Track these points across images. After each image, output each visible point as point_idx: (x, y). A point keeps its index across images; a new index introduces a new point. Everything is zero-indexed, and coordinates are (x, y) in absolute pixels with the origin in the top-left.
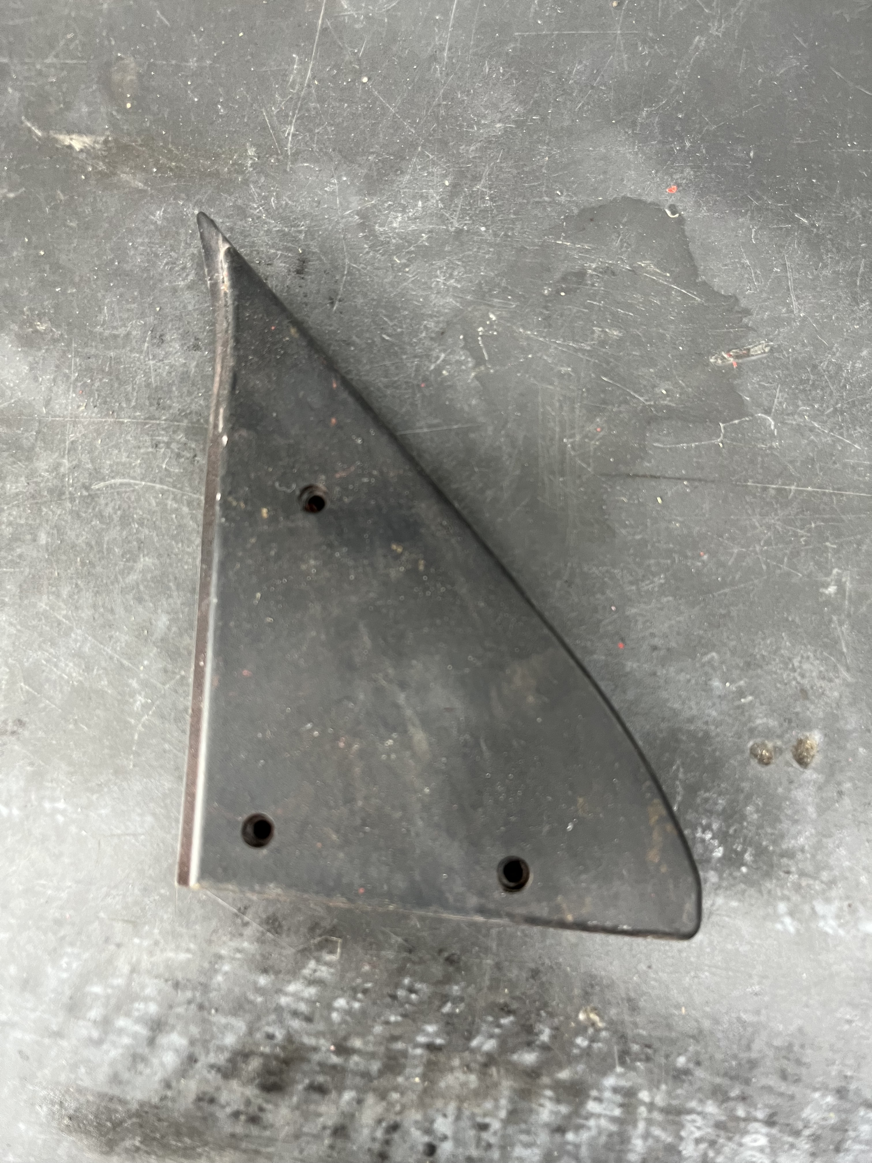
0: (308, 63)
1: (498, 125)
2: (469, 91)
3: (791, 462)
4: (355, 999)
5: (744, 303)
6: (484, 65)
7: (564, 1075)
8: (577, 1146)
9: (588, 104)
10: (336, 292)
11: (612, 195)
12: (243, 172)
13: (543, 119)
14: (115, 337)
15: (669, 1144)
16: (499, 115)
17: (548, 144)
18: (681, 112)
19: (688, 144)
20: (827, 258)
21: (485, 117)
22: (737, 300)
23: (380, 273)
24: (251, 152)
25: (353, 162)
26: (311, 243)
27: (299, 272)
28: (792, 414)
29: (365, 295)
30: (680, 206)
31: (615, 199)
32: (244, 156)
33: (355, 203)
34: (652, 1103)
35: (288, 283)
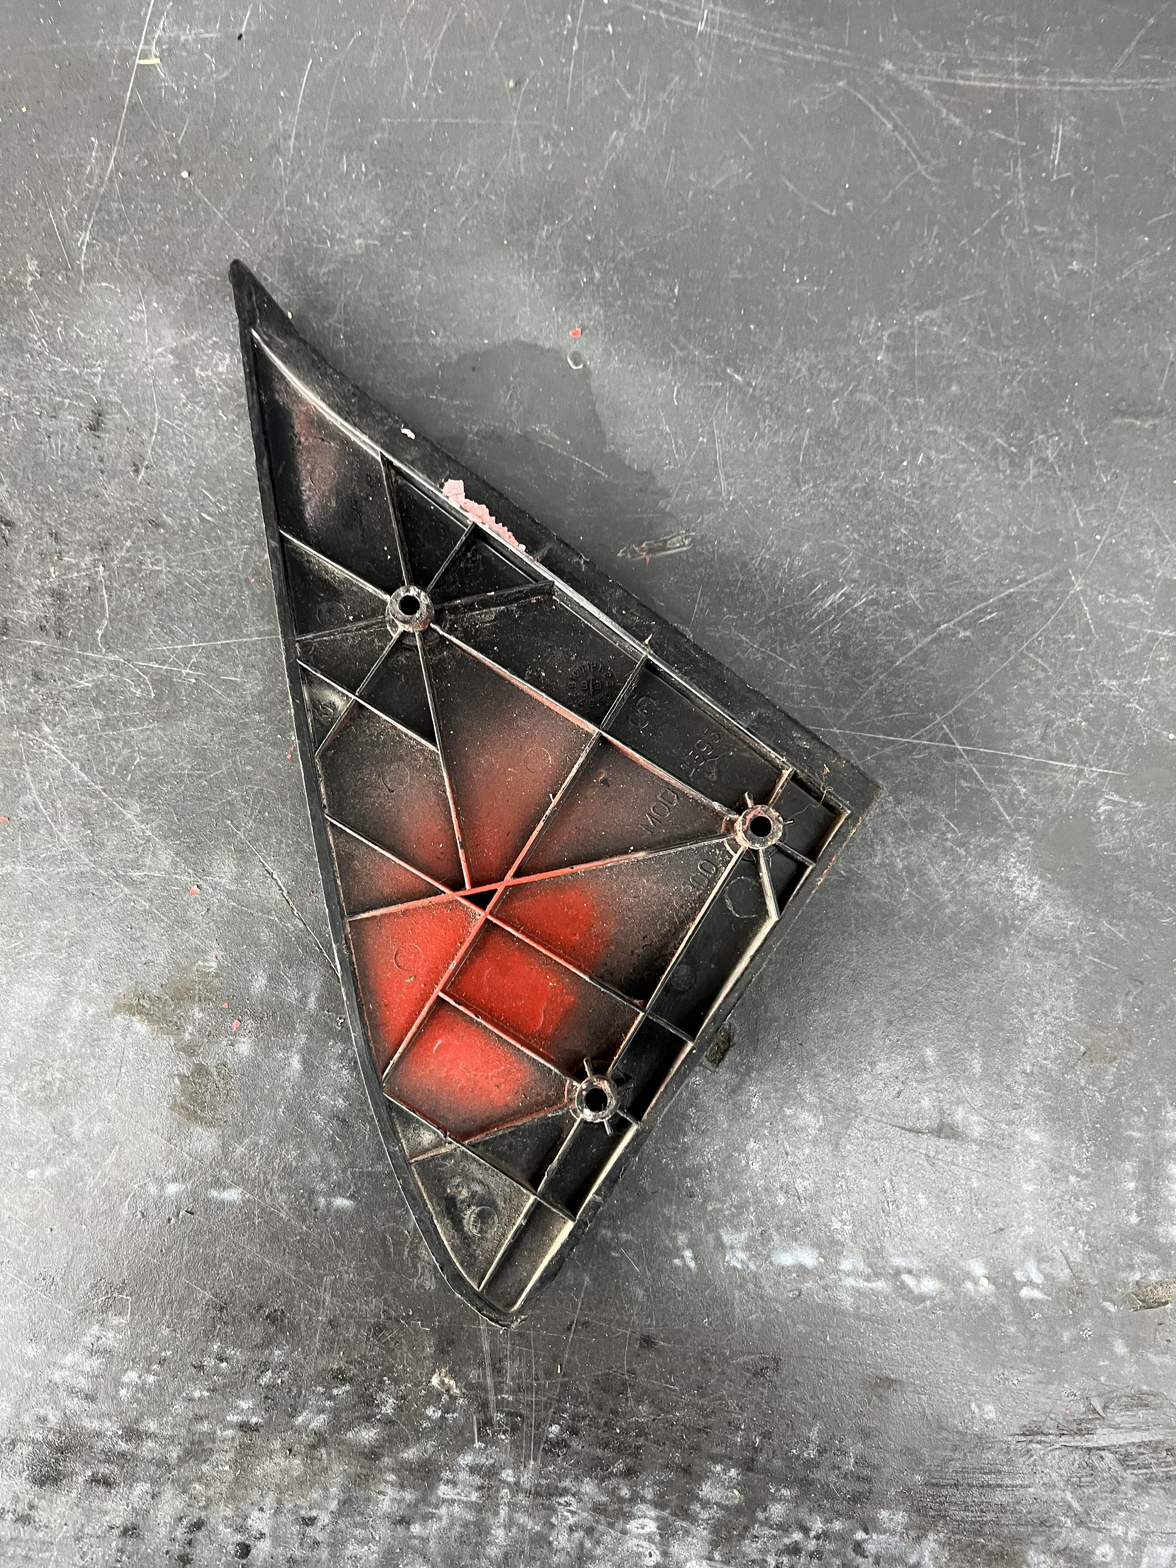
0: (110, 150)
1: (358, 242)
2: (321, 194)
4: (149, 1371)
5: (661, 481)
6: (341, 159)
7: (410, 1454)
8: (425, 1540)
9: (474, 217)
10: (142, 456)
11: (501, 336)
12: (20, 294)
13: (416, 236)
15: (537, 1533)
16: (359, 228)
17: (421, 269)
18: (591, 233)
19: (597, 275)
20: (765, 426)
21: (340, 229)
22: (653, 478)
23: (201, 433)
24: (32, 265)
25: (167, 284)
26: (111, 390)
27: (94, 428)
28: (716, 624)
29: (180, 462)
30: (585, 355)
31: (504, 343)
32: (22, 270)
33: (169, 339)
34: (517, 1483)
35: (78, 442)
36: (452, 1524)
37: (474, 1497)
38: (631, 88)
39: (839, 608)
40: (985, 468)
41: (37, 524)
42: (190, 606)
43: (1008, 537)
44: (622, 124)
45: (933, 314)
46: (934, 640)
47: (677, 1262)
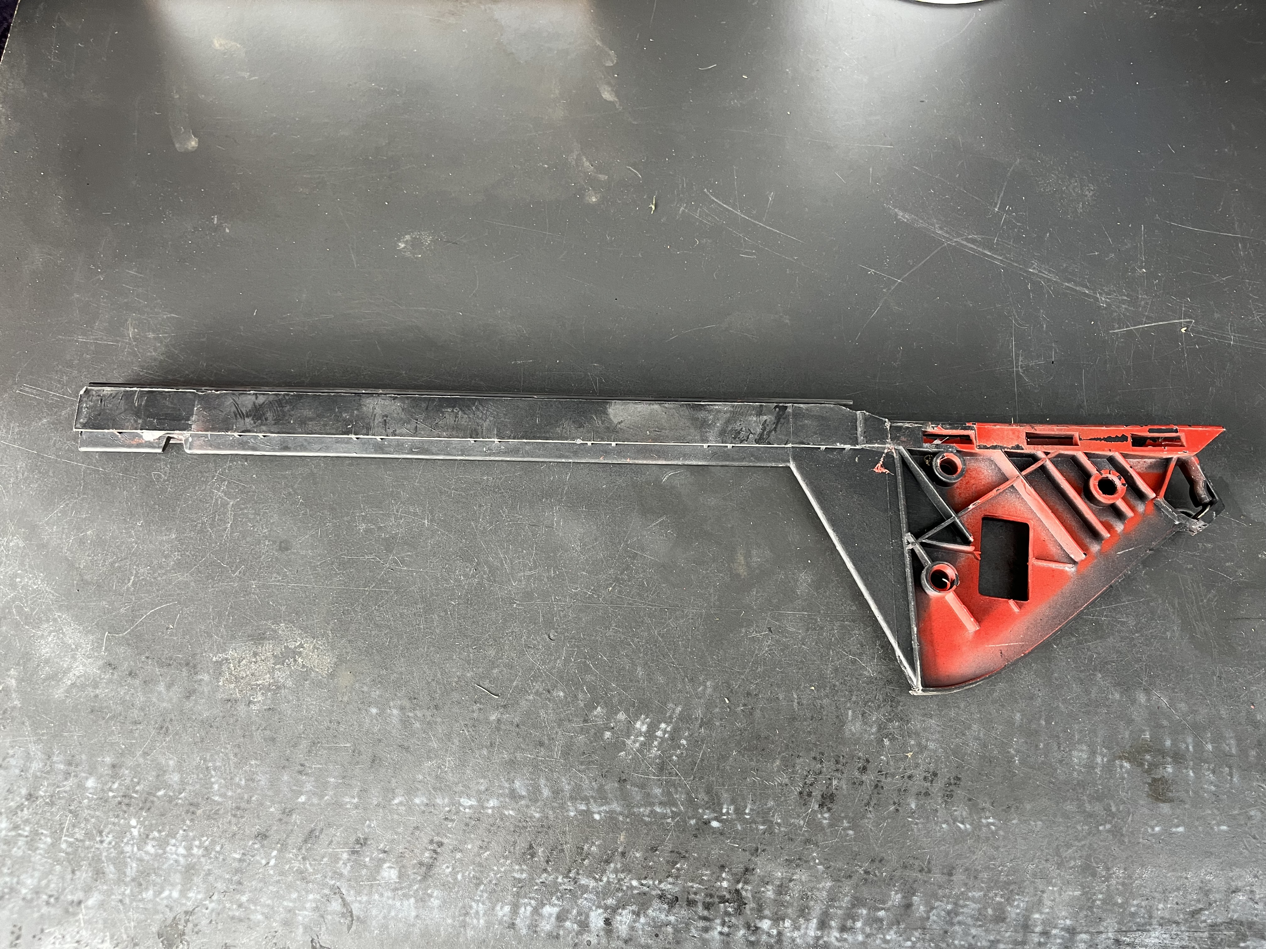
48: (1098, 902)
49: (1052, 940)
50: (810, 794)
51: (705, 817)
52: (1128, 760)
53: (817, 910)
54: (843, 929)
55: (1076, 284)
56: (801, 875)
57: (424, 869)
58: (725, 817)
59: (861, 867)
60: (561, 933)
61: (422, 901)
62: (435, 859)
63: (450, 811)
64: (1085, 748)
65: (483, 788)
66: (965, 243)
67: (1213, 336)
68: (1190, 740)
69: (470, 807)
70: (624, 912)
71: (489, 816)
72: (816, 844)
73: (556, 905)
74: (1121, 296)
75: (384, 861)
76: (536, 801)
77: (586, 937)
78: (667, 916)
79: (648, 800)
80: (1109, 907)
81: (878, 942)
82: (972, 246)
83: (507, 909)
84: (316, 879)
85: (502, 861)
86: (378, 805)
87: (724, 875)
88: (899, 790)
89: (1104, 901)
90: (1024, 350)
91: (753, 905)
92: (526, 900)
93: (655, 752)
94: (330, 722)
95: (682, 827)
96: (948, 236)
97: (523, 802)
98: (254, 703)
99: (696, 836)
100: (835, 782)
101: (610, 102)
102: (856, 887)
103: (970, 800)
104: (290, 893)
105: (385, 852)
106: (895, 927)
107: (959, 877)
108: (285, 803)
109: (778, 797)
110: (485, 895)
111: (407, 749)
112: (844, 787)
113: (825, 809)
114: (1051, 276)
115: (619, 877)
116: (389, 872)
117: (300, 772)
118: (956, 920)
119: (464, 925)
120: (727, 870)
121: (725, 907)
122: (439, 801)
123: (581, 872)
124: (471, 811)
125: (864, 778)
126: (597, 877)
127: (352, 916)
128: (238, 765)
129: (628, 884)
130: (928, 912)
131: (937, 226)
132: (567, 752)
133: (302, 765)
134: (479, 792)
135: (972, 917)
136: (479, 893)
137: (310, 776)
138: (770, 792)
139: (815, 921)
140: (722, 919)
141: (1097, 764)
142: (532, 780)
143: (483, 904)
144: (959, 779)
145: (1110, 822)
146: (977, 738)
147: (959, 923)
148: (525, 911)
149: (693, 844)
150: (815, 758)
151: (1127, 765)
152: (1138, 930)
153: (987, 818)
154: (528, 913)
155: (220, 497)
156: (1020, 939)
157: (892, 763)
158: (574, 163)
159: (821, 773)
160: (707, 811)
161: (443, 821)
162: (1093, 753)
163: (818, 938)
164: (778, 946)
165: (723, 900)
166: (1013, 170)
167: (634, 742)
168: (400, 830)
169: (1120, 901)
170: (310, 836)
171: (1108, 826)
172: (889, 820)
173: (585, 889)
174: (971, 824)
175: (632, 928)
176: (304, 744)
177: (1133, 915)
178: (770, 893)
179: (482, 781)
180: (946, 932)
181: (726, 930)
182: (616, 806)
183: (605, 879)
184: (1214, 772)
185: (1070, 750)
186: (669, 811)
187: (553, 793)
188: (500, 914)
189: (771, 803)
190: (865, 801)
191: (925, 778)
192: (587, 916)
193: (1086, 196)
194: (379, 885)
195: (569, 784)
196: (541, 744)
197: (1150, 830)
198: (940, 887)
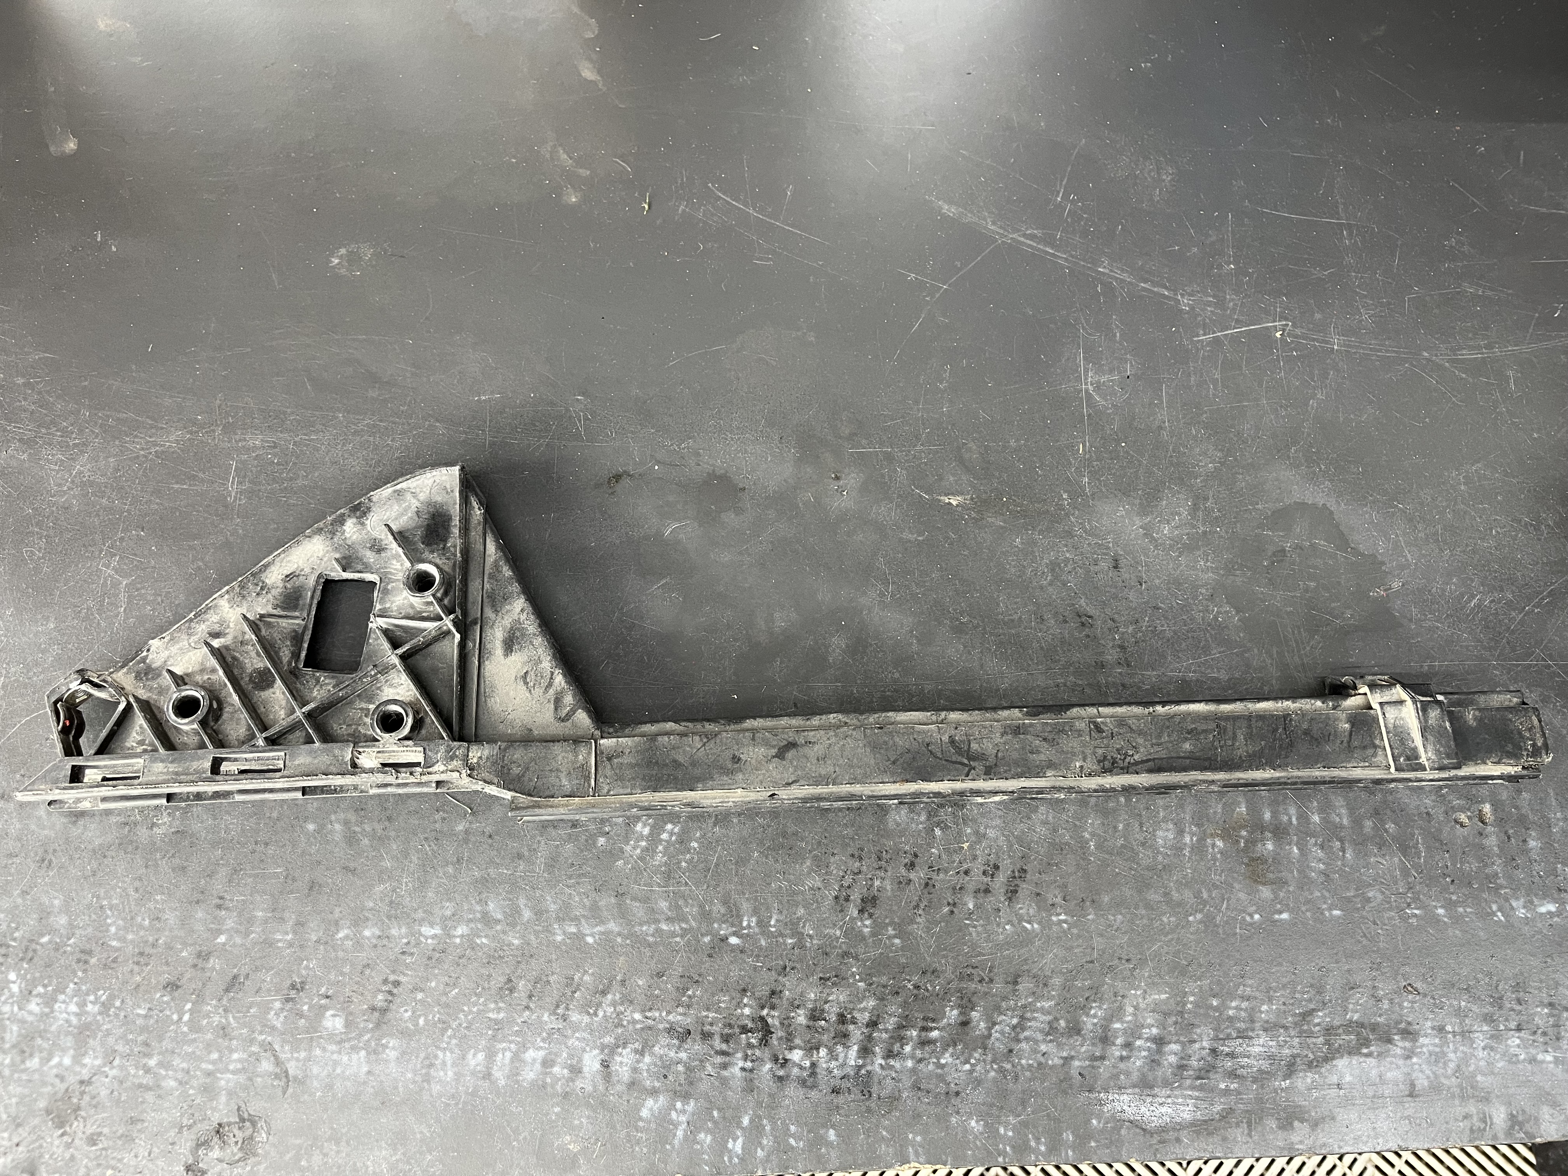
1: (1210, 466)
2: (1187, 446)
3: (1432, 649)
5: (1380, 558)
6: (1191, 429)
9: (1259, 448)
10: (1141, 577)
11: (1287, 501)
12: (1064, 509)
13: (1236, 460)
14: (1013, 621)
16: (1209, 459)
17: (1242, 474)
18: (1314, 448)
19: (1323, 467)
20: (1419, 527)
21: (1201, 461)
22: (1376, 557)
23: (1164, 562)
24: (1065, 496)
25: (1129, 496)
26: (1118, 549)
27: (1116, 567)
28: (1424, 620)
29: (1159, 578)
30: (1328, 505)
31: (1290, 504)
32: (1061, 498)
33: (1138, 523)
34: (1454, 1032)
35: (1111, 575)
36: (1431, 1055)
37: (1437, 1041)
38: (1313, 380)
39: (1478, 606)
40: (1524, 532)
41: (1103, 615)
42: (1184, 644)
43: (1543, 563)
44: (1313, 396)
45: (1479, 465)
46: (1525, 615)
47: (1495, 918)
48: (1189, 1006)
49: (1136, 1053)
50: (847, 899)
51: (722, 932)
52: (1223, 838)
53: (856, 1033)
54: (889, 1054)
55: (1155, 284)
56: (838, 997)
57: (376, 1014)
58: (745, 931)
59: (909, 981)
60: (548, 1080)
61: (374, 1052)
62: (391, 1001)
63: (409, 943)
64: (1171, 826)
65: (448, 913)
66: (1022, 239)
67: (1314, 340)
68: (1293, 811)
69: (434, 937)
70: (624, 1052)
71: (456, 947)
72: (856, 958)
73: (541, 1047)
74: (1207, 296)
75: (325, 1008)
76: (513, 925)
77: (579, 1084)
78: (677, 1053)
79: (653, 916)
80: (1202, 1011)
81: (931, 1067)
82: (1031, 243)
83: (481, 1056)
84: (241, 1034)
85: (474, 999)
86: (318, 942)
87: (745, 1000)
88: (954, 889)
89: (1196, 1005)
90: (1094, 364)
91: (780, 1033)
92: (504, 1044)
93: (659, 858)
94: (256, 843)
95: (694, 948)
96: (1002, 232)
97: (499, 928)
98: (158, 826)
99: (710, 956)
100: (877, 883)
101: (591, 81)
102: (905, 1005)
103: (1038, 894)
104: (210, 1053)
105: (327, 997)
106: (951, 1050)
107: (1025, 985)
108: (200, 946)
109: (809, 903)
110: (454, 1041)
111: (353, 871)
112: (889, 887)
113: (866, 915)
114: (1125, 276)
115: (618, 1010)
116: (334, 1021)
117: (219, 907)
118: (1022, 1036)
119: (427, 1079)
120: (749, 994)
121: (748, 1038)
122: (394, 932)
123: (571, 1007)
124: (435, 942)
125: (912, 875)
126: (591, 1011)
127: (287, 1076)
128: (140, 902)
129: (629, 1018)
130: (989, 1029)
131: (989, 220)
132: (552, 864)
133: (221, 898)
134: (444, 919)
135: (1041, 1031)
136: (446, 1039)
137: (231, 911)
138: (800, 898)
139: (856, 1048)
140: (745, 1052)
141: (1185, 844)
142: (510, 900)
143: (452, 1052)
144: (1025, 871)
145: (1201, 911)
146: (1045, 823)
147: (1026, 1038)
148: (503, 1059)
149: (707, 965)
150: (853, 856)
151: (1220, 843)
152: (1238, 1037)
153: (1059, 914)
154: (507, 1061)
155: (110, 576)
156: (1098, 1054)
157: (944, 857)
158: (548, 156)
159: (860, 872)
160: (724, 926)
161: (400, 956)
162: (1181, 832)
163: (860, 1068)
164: (812, 1079)
165: (745, 1030)
166: (1078, 152)
167: (634, 848)
168: (347, 969)
169: (1215, 1003)
170: (233, 984)
171: (1199, 916)
172: (943, 924)
173: (576, 1028)
174: (1039, 923)
175: (635, 1070)
176: (223, 872)
177: (1230, 1019)
178: (801, 1018)
179: (448, 904)
180: (1011, 1051)
181: (749, 1065)
182: (612, 926)
183: (601, 1013)
184: (1322, 847)
185: (1154, 831)
186: (677, 928)
187: (536, 915)
188: (473, 1063)
189: (801, 912)
190: (914, 903)
191: (984, 873)
192: (580, 1060)
193: (1164, 180)
194: (321, 1037)
195: (554, 903)
196: (520, 856)
197: (1248, 918)
198: (1005, 998)
